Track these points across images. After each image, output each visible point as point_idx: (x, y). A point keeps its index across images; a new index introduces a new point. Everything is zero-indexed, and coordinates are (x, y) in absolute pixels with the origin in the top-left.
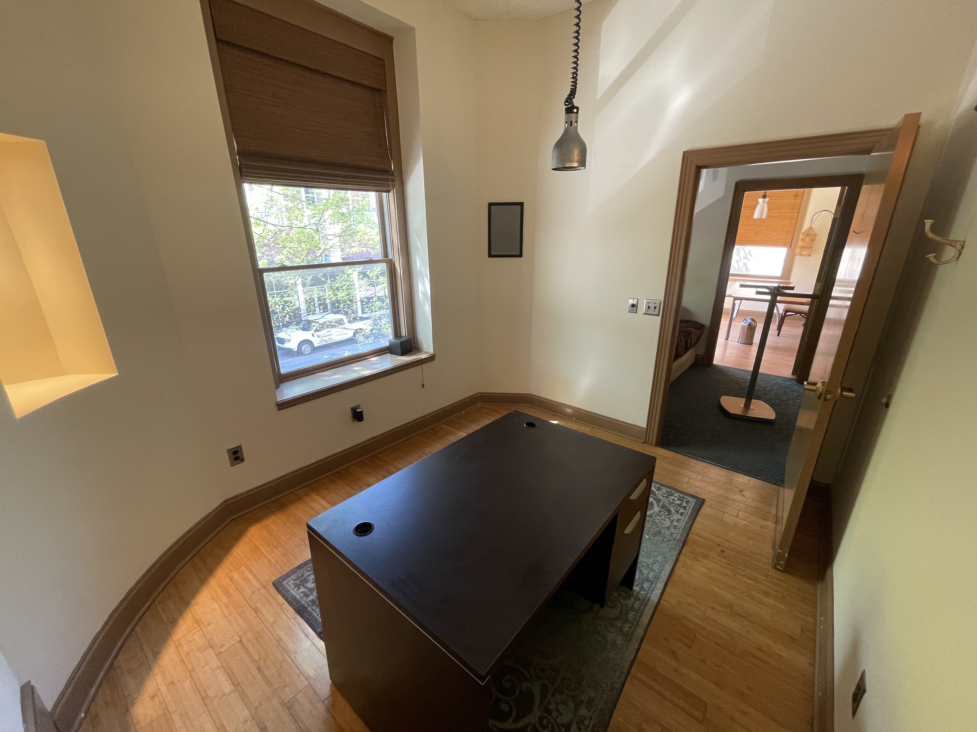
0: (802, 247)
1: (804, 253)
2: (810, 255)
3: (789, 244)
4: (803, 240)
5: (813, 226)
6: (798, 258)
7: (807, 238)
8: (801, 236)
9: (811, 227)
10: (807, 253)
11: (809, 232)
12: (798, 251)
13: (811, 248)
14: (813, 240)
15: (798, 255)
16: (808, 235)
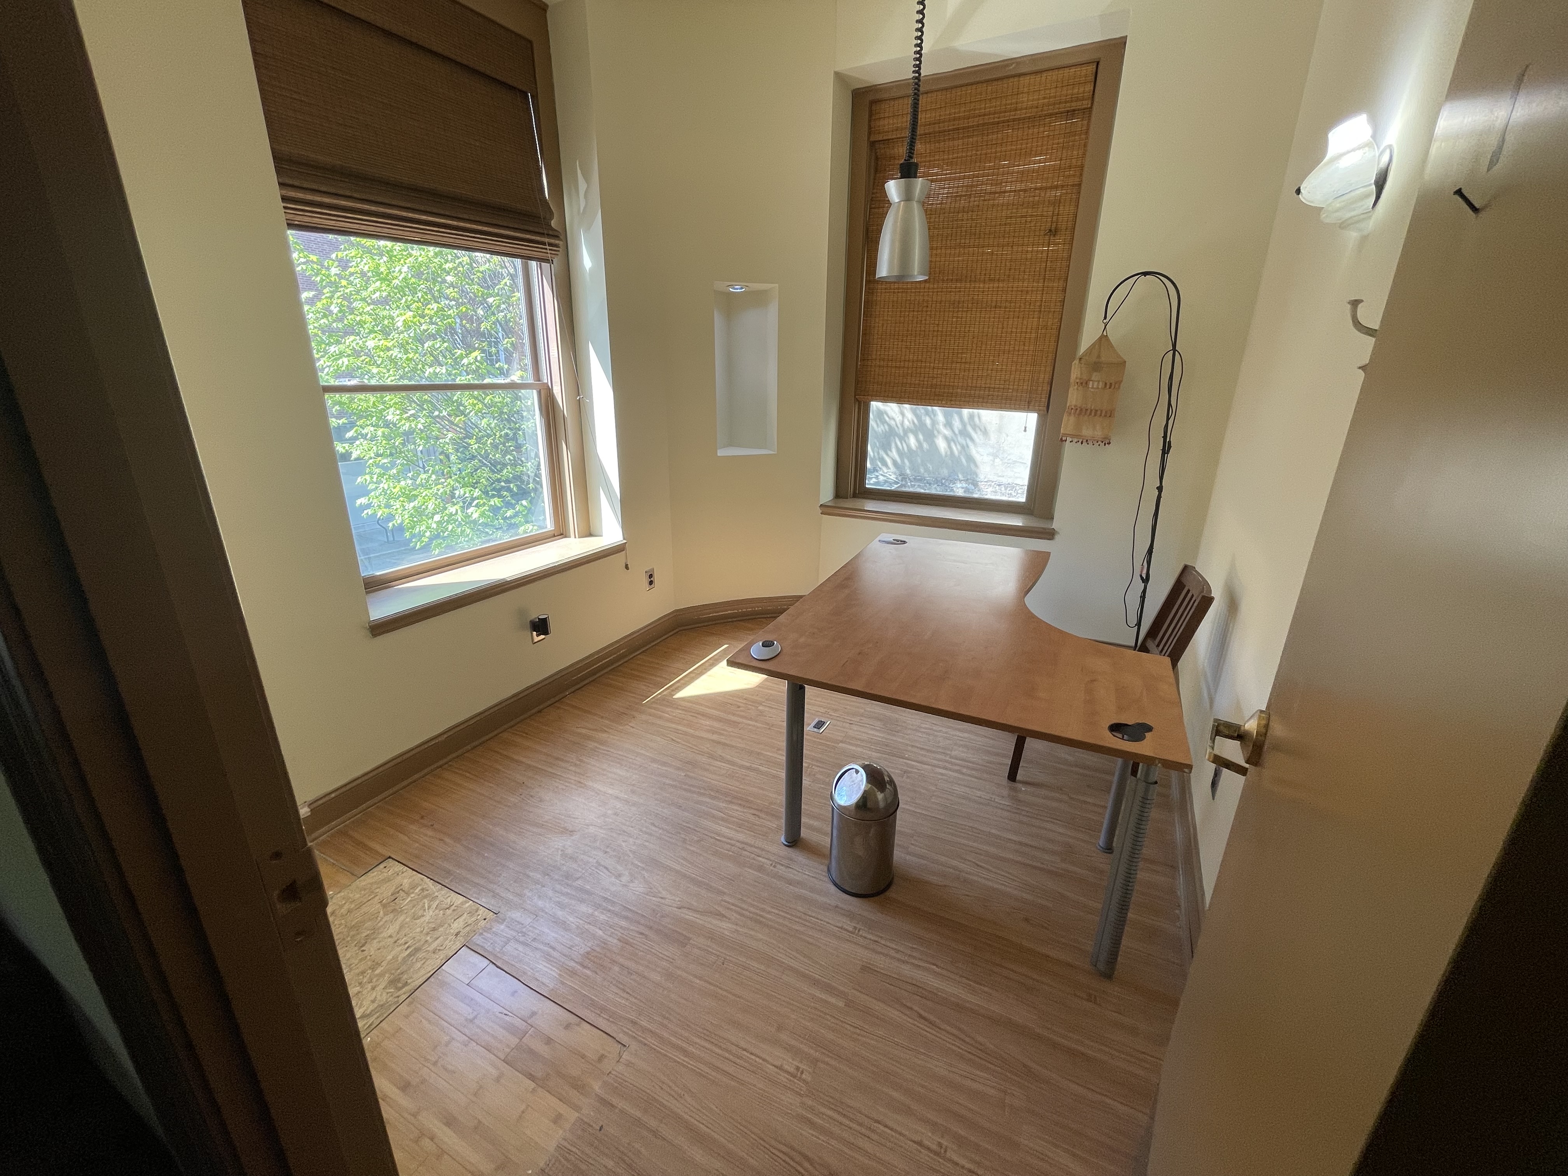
0: (1081, 412)
1: (1087, 432)
2: (1107, 442)
3: (1044, 400)
4: (1084, 383)
5: (1114, 335)
6: (1070, 451)
7: (1095, 376)
8: (1076, 372)
9: (1103, 339)
10: (1099, 433)
11: (1099, 357)
12: (1068, 424)
13: (1109, 414)
14: (1113, 386)
15: (1069, 439)
16: (1096, 366)
